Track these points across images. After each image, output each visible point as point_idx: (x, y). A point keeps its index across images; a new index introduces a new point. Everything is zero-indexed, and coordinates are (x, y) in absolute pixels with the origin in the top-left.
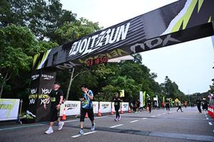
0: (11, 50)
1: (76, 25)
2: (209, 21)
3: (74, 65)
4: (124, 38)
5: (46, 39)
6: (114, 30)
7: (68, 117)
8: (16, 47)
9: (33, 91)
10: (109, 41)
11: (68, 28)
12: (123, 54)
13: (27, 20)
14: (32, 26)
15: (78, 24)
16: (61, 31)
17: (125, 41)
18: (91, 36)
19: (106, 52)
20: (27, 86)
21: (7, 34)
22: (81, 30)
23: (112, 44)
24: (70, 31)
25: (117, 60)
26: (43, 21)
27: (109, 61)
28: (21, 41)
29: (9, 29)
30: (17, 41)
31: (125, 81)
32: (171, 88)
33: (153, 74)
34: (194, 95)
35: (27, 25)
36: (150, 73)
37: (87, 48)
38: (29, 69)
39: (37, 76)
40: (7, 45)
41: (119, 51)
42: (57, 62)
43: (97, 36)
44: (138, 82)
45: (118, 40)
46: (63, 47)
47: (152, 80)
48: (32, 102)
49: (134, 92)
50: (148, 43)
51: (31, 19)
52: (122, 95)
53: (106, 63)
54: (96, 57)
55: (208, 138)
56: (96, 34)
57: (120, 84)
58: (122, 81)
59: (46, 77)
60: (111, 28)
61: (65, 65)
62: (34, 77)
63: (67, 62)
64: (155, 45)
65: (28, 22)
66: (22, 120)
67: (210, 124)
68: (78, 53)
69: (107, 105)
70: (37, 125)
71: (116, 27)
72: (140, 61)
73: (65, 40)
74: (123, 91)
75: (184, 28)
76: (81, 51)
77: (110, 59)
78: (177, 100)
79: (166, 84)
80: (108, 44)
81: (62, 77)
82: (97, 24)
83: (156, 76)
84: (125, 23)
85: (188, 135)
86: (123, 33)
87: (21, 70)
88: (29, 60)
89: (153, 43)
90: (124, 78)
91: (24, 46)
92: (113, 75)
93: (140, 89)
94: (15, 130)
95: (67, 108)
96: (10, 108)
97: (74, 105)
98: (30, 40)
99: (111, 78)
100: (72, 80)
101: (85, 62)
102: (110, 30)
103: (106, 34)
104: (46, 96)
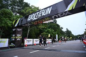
0: (4, 19)
1: (30, 8)
2: (84, 5)
3: (30, 24)
4: (49, 13)
5: (18, 15)
6: (45, 10)
8: (6, 18)
9: (14, 35)
11: (27, 9)
12: (49, 20)
13: (9, 7)
14: (12, 9)
15: (31, 8)
16: (24, 11)
17: (50, 14)
18: (36, 12)
19: (42, 19)
20: (11, 33)
21: (2, 13)
22: (32, 10)
23: (45, 16)
24: (27, 11)
25: (47, 22)
26: (16, 7)
27: (44, 22)
28: (8, 15)
29: (3, 11)
30: (6, 15)
32: (69, 33)
33: (61, 27)
34: (78, 35)
37: (35, 17)
38: (11, 27)
39: (15, 29)
40: (2, 17)
41: (48, 18)
42: (23, 24)
43: (38, 12)
44: (55, 31)
46: (25, 17)
47: (61, 30)
49: (54, 35)
50: (59, 15)
51: (11, 6)
52: (49, 36)
53: (42, 24)
54: (38, 21)
55: (83, 52)
57: (48, 32)
58: (49, 31)
59: (19, 30)
60: (44, 9)
61: (26, 24)
62: (14, 30)
63: (27, 23)
64: (62, 16)
65: (10, 8)
66: (9, 47)
67: (84, 46)
68: (31, 20)
70: (16, 49)
71: (46, 8)
72: (56, 23)
73: (25, 14)
74: (50, 34)
75: (74, 8)
77: (44, 21)
78: (71, 38)
79: (67, 32)
80: (43, 15)
81: (25, 29)
82: (38, 7)
83: (62, 28)
84: (50, 7)
85: (75, 51)
86: (49, 11)
87: (8, 27)
88: (11, 23)
89: (61, 15)
90: (50, 29)
91: (9, 17)
92: (46, 28)
93: (56, 33)
94: (7, 51)
95: (27, 42)
96: (5, 42)
97: (30, 41)
98: (11, 15)
99: (45, 29)
100: (29, 31)
101: (34, 23)
102: (44, 10)
103: (42, 12)
104: (19, 37)
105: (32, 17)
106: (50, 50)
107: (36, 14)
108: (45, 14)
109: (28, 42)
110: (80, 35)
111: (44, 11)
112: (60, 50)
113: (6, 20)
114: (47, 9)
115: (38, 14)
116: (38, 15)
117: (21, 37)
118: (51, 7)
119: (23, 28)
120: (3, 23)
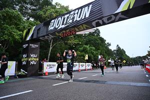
0: (7, 28)
1: (52, 8)
2: (149, 2)
5: (32, 19)
6: (80, 10)
7: (50, 74)
8: (10, 25)
9: (25, 56)
10: (77, 18)
11: (47, 10)
12: (87, 28)
13: (17, 5)
14: (21, 10)
16: (42, 13)
17: (88, 18)
18: (64, 15)
19: (75, 27)
21: (3, 15)
22: (57, 12)
23: (79, 21)
24: (48, 13)
26: (29, 6)
27: (77, 33)
28: (14, 20)
29: (5, 12)
30: (11, 20)
31: (88, 48)
32: (120, 52)
33: (108, 43)
35: (17, 9)
36: (106, 42)
37: (61, 24)
38: (21, 41)
39: (27, 45)
40: (3, 24)
41: (84, 26)
42: (40, 35)
43: (68, 15)
44: (97, 49)
45: (83, 18)
46: (44, 24)
47: (107, 48)
48: (24, 63)
49: (94, 56)
50: (105, 20)
51: (20, 5)
52: (87, 58)
54: (67, 31)
56: (67, 14)
57: (85, 51)
58: (86, 48)
59: (33, 46)
60: (78, 9)
61: (46, 37)
63: (47, 35)
65: (18, 7)
66: (18, 75)
67: (147, 76)
68: (55, 28)
69: (76, 65)
70: (29, 78)
71: (81, 8)
72: (98, 35)
73: (45, 19)
74: (87, 55)
75: (131, 8)
76: (57, 27)
78: (124, 61)
79: (117, 51)
81: (44, 46)
82: (68, 7)
83: (110, 45)
84: (88, 5)
85: (131, 83)
86: (87, 12)
88: (20, 35)
91: (16, 24)
92: (80, 45)
93: (99, 54)
94: (14, 82)
97: (53, 65)
98: (20, 20)
99: (78, 46)
100: (51, 48)
101: (60, 34)
102: (77, 11)
103: (75, 14)
104: (34, 59)
105: (57, 24)
106: (87, 81)
107: (64, 19)
108: (79, 17)
109: (49, 67)
110: (140, 57)
111: (77, 13)
112: (106, 82)
113: (11, 29)
114: (83, 9)
115: (68, 17)
116: (67, 19)
117: (38, 59)
118: (91, 6)
119: (41, 43)
120: (6, 34)
